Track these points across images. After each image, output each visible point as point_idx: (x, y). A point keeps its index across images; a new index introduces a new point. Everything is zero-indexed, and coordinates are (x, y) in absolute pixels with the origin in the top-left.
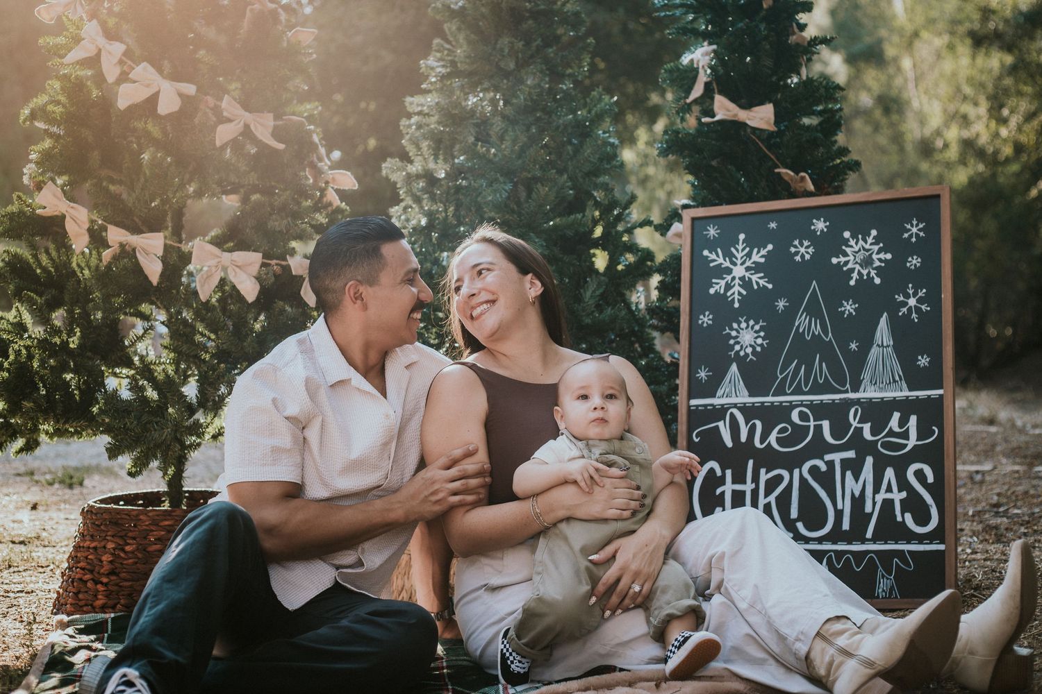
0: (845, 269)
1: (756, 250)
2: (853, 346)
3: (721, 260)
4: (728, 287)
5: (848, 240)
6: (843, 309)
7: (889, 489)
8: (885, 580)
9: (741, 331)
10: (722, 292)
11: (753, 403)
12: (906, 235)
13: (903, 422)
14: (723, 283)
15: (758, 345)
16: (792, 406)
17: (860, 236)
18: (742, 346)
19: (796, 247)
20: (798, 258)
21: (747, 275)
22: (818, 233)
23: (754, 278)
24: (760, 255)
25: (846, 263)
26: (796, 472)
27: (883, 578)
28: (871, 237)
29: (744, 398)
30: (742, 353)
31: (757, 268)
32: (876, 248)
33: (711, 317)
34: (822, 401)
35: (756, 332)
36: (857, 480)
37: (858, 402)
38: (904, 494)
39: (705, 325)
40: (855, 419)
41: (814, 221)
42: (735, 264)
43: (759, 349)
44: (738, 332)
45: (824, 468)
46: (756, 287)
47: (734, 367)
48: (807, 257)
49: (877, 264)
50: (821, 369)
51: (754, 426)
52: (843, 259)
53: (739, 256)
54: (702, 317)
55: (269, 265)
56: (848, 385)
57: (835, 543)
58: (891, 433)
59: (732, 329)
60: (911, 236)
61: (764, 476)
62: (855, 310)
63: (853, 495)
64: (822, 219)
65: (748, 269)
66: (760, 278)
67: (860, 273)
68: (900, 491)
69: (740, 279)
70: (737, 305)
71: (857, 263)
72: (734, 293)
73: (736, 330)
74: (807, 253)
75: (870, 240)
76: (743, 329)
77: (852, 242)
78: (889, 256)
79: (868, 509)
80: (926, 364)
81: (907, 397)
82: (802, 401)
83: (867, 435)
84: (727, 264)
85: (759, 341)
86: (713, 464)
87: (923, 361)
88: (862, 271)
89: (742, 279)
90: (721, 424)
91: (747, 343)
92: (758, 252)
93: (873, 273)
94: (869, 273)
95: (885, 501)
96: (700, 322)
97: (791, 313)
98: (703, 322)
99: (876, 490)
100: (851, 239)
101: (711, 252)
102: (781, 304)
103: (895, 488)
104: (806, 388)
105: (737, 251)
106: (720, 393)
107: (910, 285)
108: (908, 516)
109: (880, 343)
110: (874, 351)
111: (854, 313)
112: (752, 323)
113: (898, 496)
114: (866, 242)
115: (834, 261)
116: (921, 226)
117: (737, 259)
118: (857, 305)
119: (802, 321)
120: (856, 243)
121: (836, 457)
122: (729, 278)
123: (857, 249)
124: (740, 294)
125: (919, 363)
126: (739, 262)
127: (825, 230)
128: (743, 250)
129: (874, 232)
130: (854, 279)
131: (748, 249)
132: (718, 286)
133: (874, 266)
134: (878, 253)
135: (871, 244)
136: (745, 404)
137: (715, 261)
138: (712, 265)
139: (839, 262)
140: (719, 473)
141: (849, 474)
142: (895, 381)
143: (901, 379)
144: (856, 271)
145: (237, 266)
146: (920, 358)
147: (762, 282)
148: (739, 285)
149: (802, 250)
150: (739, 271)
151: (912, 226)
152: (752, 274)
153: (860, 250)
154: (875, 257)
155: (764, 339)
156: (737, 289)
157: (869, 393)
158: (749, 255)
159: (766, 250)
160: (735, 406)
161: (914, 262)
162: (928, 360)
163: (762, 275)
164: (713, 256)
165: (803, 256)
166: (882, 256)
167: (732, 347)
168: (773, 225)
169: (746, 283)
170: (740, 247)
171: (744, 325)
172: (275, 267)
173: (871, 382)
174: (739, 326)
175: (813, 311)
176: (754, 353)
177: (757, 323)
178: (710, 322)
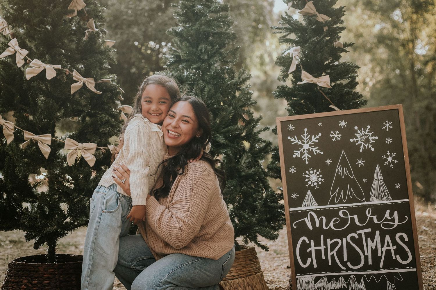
0: (357, 144)
1: (313, 136)
2: (365, 180)
3: (297, 141)
4: (302, 154)
5: (357, 131)
6: (358, 163)
7: (388, 245)
8: (391, 286)
9: (310, 175)
10: (299, 156)
11: (320, 209)
12: (384, 128)
13: (391, 214)
14: (299, 152)
15: (320, 181)
16: (339, 209)
17: (362, 129)
18: (312, 182)
19: (332, 134)
20: (334, 140)
21: (310, 148)
22: (343, 128)
23: (314, 149)
24: (315, 138)
25: (357, 141)
26: (344, 239)
27: (390, 285)
28: (368, 129)
29: (316, 207)
30: (312, 185)
31: (315, 145)
32: (370, 134)
33: (295, 169)
34: (353, 206)
35: (318, 175)
36: (373, 241)
37: (369, 206)
38: (395, 247)
39: (293, 173)
40: (369, 214)
41: (340, 122)
42: (304, 143)
43: (320, 183)
44: (309, 175)
45: (357, 237)
46: (315, 154)
47: (309, 192)
48: (339, 139)
49: (372, 141)
50: (351, 191)
51: (322, 219)
52: (355, 140)
53: (306, 139)
54: (290, 169)
55: (100, 149)
56: (364, 198)
57: (366, 271)
58: (387, 220)
59: (306, 174)
60: (386, 128)
61: (329, 242)
62: (364, 163)
63: (372, 248)
64: (344, 121)
65: (310, 145)
66: (317, 149)
67: (364, 146)
68: (393, 246)
69: (307, 150)
70: (307, 163)
71: (362, 141)
72: (305, 157)
73: (308, 174)
74: (338, 137)
75: (367, 131)
76: (311, 174)
77: (359, 132)
78: (377, 138)
79: (380, 254)
80: (399, 187)
81: (392, 203)
82: (343, 207)
83: (375, 221)
84: (300, 143)
85: (320, 179)
86: (304, 238)
87: (398, 186)
88: (365, 145)
89: (308, 150)
90: (306, 219)
91: (314, 181)
92: (315, 137)
93: (370, 146)
94: (368, 146)
95: (387, 250)
96: (290, 171)
97: (333, 165)
98: (292, 171)
99: (382, 246)
100: (358, 130)
101: (291, 138)
102: (328, 161)
103: (391, 245)
104: (344, 200)
105: (304, 136)
106: (304, 204)
107: (388, 151)
108: (398, 257)
109: (377, 178)
110: (375, 182)
111: (363, 165)
112: (315, 171)
113: (392, 248)
114: (366, 132)
115: (351, 140)
116: (390, 123)
117: (305, 140)
118: (364, 161)
119: (339, 169)
120: (361, 132)
121: (363, 232)
122: (302, 150)
123: (361, 135)
124: (308, 157)
125: (396, 187)
126: (306, 142)
127: (346, 126)
128: (307, 136)
129: (369, 127)
130: (362, 149)
131: (309, 136)
132: (297, 154)
133: (370, 142)
134: (372, 136)
135: (368, 132)
136: (316, 209)
137: (294, 142)
138: (292, 144)
139: (354, 141)
140: (308, 242)
141: (369, 239)
142: (386, 196)
143: (388, 195)
144: (362, 145)
145: (85, 150)
146: (396, 185)
147: (318, 151)
148: (307, 153)
149: (336, 136)
150: (306, 146)
151: (386, 123)
152: (313, 148)
153: (363, 135)
154: (370, 138)
155: (322, 178)
156: (306, 155)
157: (374, 202)
158: (310, 139)
159: (318, 136)
160: (312, 210)
161: (389, 140)
162: (400, 185)
163: (318, 148)
164: (293, 140)
165: (336, 139)
166: (373, 138)
167: (307, 183)
168: (320, 124)
169: (310, 152)
170: (306, 135)
171: (311, 172)
172: (103, 150)
173: (375, 197)
174: (309, 173)
175: (344, 164)
176: (318, 185)
177: (318, 171)
178: (295, 171)
